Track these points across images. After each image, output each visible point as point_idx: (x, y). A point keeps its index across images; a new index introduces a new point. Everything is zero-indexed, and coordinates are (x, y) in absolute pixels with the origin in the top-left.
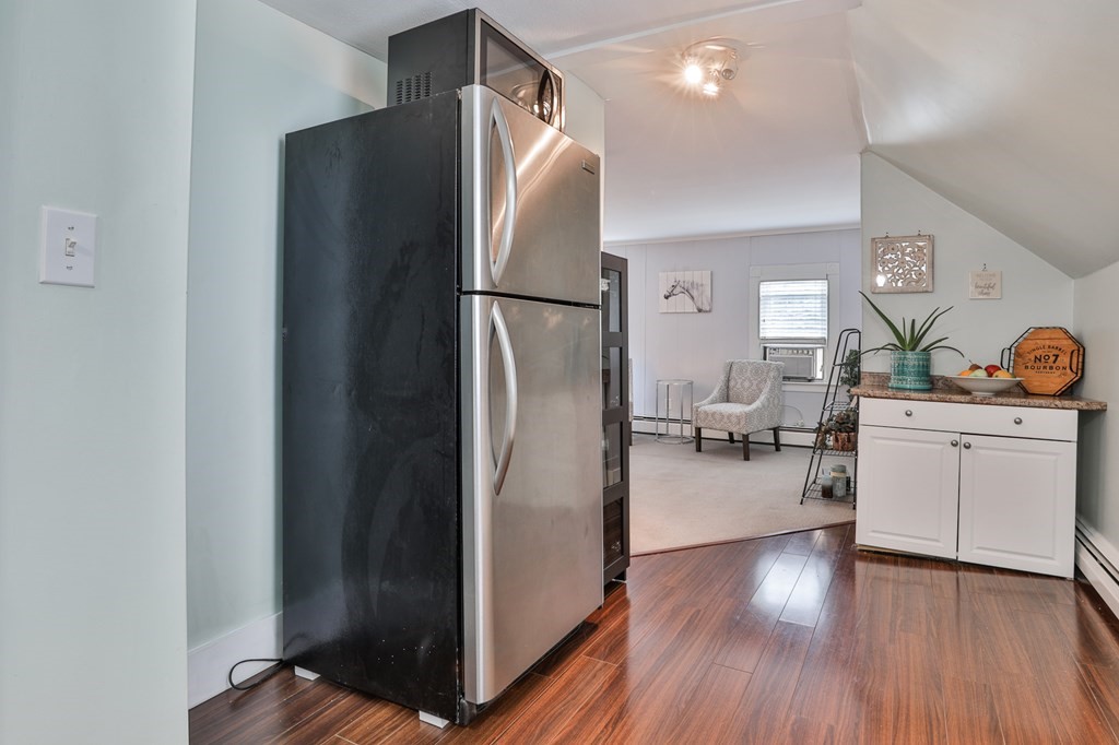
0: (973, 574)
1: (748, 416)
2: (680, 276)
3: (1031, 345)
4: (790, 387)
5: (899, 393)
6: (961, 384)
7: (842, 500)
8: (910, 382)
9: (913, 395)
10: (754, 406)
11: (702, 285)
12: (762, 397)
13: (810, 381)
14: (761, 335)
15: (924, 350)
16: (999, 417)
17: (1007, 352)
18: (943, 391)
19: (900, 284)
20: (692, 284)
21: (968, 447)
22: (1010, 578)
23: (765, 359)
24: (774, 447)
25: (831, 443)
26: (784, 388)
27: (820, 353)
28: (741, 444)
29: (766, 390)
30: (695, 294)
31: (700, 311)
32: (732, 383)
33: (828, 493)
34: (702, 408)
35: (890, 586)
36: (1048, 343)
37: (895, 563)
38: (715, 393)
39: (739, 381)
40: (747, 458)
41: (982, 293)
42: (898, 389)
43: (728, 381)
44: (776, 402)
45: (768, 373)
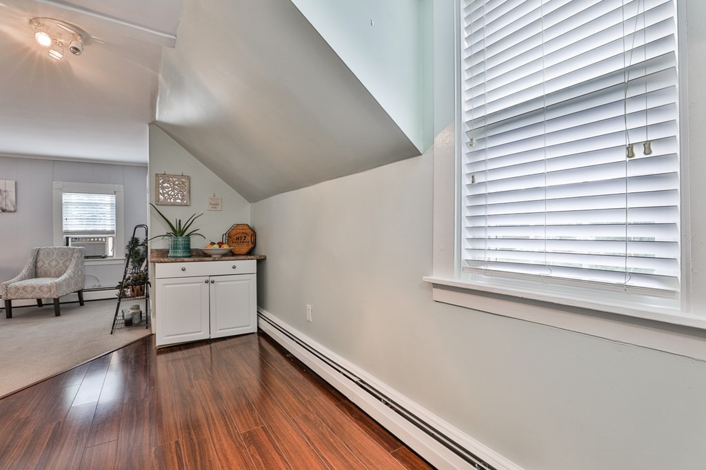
0: (218, 343)
1: (58, 285)
3: (234, 232)
4: (89, 263)
5: (176, 259)
6: (206, 252)
7: (138, 325)
8: (180, 253)
9: (186, 259)
10: (63, 278)
11: (6, 191)
12: (69, 271)
13: (104, 257)
14: (65, 229)
15: (188, 235)
16: (225, 266)
17: (225, 236)
18: (196, 256)
19: (172, 201)
21: (213, 282)
22: (234, 340)
23: (67, 245)
24: (79, 304)
25: (129, 293)
26: (86, 264)
27: (110, 240)
28: (53, 306)
29: (71, 266)
31: (4, 211)
32: (40, 264)
33: (129, 323)
35: (182, 361)
36: (241, 231)
37: (180, 350)
39: (47, 262)
40: (58, 314)
41: (213, 207)
42: (174, 257)
43: (36, 262)
44: (80, 273)
45: (72, 255)
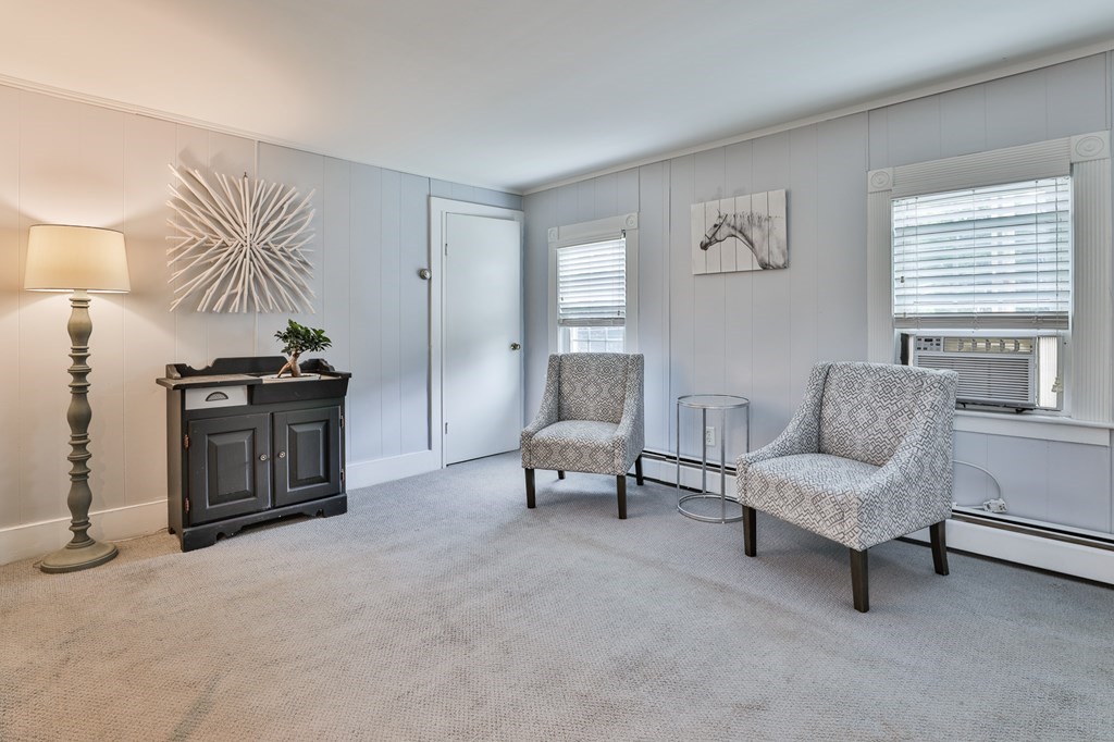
2: (727, 206)
10: (882, 475)
11: (769, 218)
12: (904, 454)
13: (1020, 410)
14: (896, 310)
20: (750, 218)
23: (904, 360)
27: (1049, 350)
29: (914, 436)
30: (755, 235)
31: (765, 267)
32: (828, 412)
34: (757, 466)
38: (791, 430)
39: (845, 408)
43: (820, 405)
44: (939, 463)
45: (917, 394)
